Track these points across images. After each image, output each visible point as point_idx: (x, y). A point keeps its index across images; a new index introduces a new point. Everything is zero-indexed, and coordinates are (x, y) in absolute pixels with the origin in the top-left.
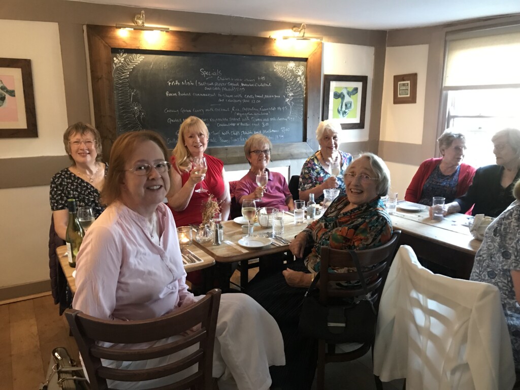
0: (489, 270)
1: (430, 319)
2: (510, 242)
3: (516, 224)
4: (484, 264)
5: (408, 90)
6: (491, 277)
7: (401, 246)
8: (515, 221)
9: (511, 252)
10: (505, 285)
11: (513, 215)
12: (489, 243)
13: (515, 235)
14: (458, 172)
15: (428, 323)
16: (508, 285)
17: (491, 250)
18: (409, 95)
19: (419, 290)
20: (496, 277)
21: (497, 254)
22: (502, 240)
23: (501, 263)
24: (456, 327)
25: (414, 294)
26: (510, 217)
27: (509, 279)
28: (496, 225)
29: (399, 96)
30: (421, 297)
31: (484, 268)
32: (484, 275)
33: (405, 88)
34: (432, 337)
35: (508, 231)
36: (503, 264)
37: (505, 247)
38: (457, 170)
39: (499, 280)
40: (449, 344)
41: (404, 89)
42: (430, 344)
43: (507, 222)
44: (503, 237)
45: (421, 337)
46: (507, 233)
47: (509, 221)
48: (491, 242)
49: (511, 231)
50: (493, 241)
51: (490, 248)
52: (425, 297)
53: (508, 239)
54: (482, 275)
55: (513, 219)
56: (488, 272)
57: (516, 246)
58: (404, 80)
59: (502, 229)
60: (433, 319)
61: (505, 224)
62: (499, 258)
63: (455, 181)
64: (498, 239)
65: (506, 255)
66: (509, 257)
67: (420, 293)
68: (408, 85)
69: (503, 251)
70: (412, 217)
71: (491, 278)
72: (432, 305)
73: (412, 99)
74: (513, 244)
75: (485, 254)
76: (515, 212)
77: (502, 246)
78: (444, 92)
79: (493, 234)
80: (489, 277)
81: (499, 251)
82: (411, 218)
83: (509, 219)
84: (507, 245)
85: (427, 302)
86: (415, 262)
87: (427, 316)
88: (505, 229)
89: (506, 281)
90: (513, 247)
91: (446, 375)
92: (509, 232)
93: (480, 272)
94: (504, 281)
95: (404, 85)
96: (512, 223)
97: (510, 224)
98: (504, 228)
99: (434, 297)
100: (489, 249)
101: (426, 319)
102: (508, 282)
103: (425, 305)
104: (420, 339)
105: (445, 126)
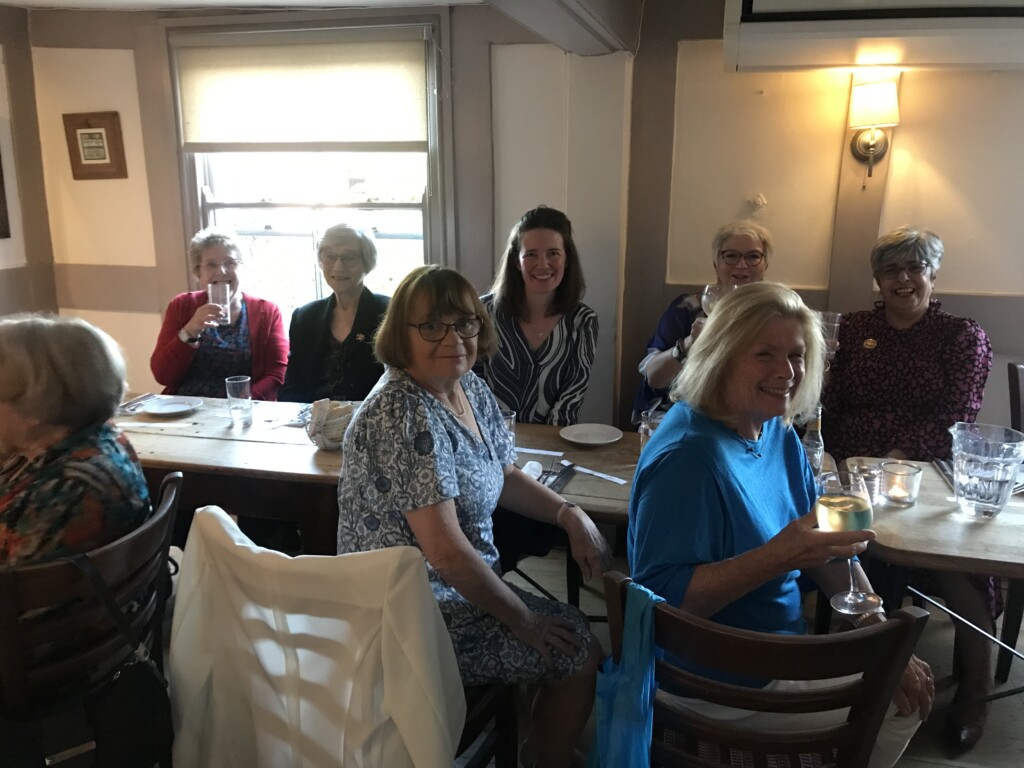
0: (365, 516)
1: (296, 655)
2: (385, 459)
3: (389, 424)
4: (354, 507)
5: (103, 147)
6: (372, 527)
7: (199, 510)
8: (387, 418)
9: (389, 477)
10: (399, 537)
11: (382, 405)
12: (352, 467)
13: (392, 445)
14: (245, 317)
15: (293, 665)
16: (403, 535)
17: (358, 479)
18: (107, 161)
19: (261, 601)
20: (381, 526)
21: (367, 486)
22: (370, 458)
23: (377, 503)
24: (358, 655)
25: (252, 612)
26: (378, 411)
27: (402, 523)
28: (356, 430)
29: (84, 162)
30: (270, 616)
31: (356, 514)
32: (361, 528)
33: (94, 144)
34: (305, 689)
35: (378, 437)
36: (380, 503)
37: (378, 471)
38: (241, 312)
39: (387, 531)
40: (349, 694)
41: (94, 147)
42: (304, 706)
43: (374, 420)
44: (372, 451)
45: (284, 700)
46: (376, 442)
47: (377, 418)
48: (355, 463)
49: (383, 438)
50: (358, 461)
51: (355, 476)
52: (278, 613)
53: (380, 453)
54: (357, 529)
55: (384, 414)
56: (365, 520)
57: (397, 465)
58: (90, 127)
59: (368, 437)
60: (302, 653)
61: (372, 425)
62: (371, 493)
63: (244, 335)
64: (364, 457)
65: (382, 485)
66: (387, 487)
67: (267, 606)
68: (101, 138)
69: (375, 479)
70: (180, 429)
71: (372, 530)
72: (297, 624)
73: (117, 169)
74: (392, 461)
75: (349, 489)
76: (385, 399)
77: (374, 469)
78: (186, 155)
79: (354, 447)
80: (368, 528)
81: (370, 479)
82: (180, 433)
83: (376, 414)
84: (381, 465)
85: (285, 623)
86: (242, 541)
87: (289, 650)
88: (373, 435)
89: (398, 530)
90: (392, 468)
91: (353, 759)
92: (379, 440)
93: (351, 523)
94: (394, 529)
95: (91, 136)
96: (383, 422)
97: (379, 423)
98: (371, 434)
99: (298, 608)
100: (354, 479)
101: (286, 657)
102: (402, 529)
103: (281, 628)
104: (282, 704)
105: (199, 225)
